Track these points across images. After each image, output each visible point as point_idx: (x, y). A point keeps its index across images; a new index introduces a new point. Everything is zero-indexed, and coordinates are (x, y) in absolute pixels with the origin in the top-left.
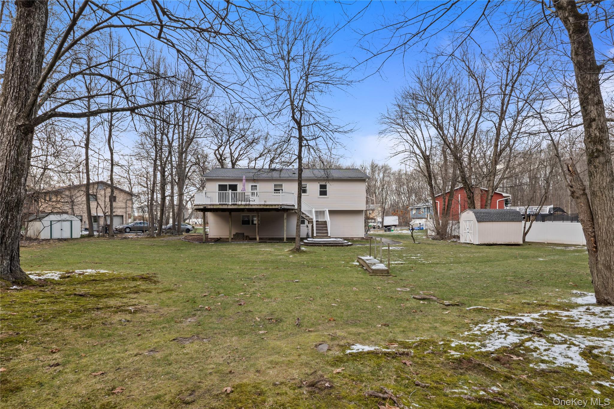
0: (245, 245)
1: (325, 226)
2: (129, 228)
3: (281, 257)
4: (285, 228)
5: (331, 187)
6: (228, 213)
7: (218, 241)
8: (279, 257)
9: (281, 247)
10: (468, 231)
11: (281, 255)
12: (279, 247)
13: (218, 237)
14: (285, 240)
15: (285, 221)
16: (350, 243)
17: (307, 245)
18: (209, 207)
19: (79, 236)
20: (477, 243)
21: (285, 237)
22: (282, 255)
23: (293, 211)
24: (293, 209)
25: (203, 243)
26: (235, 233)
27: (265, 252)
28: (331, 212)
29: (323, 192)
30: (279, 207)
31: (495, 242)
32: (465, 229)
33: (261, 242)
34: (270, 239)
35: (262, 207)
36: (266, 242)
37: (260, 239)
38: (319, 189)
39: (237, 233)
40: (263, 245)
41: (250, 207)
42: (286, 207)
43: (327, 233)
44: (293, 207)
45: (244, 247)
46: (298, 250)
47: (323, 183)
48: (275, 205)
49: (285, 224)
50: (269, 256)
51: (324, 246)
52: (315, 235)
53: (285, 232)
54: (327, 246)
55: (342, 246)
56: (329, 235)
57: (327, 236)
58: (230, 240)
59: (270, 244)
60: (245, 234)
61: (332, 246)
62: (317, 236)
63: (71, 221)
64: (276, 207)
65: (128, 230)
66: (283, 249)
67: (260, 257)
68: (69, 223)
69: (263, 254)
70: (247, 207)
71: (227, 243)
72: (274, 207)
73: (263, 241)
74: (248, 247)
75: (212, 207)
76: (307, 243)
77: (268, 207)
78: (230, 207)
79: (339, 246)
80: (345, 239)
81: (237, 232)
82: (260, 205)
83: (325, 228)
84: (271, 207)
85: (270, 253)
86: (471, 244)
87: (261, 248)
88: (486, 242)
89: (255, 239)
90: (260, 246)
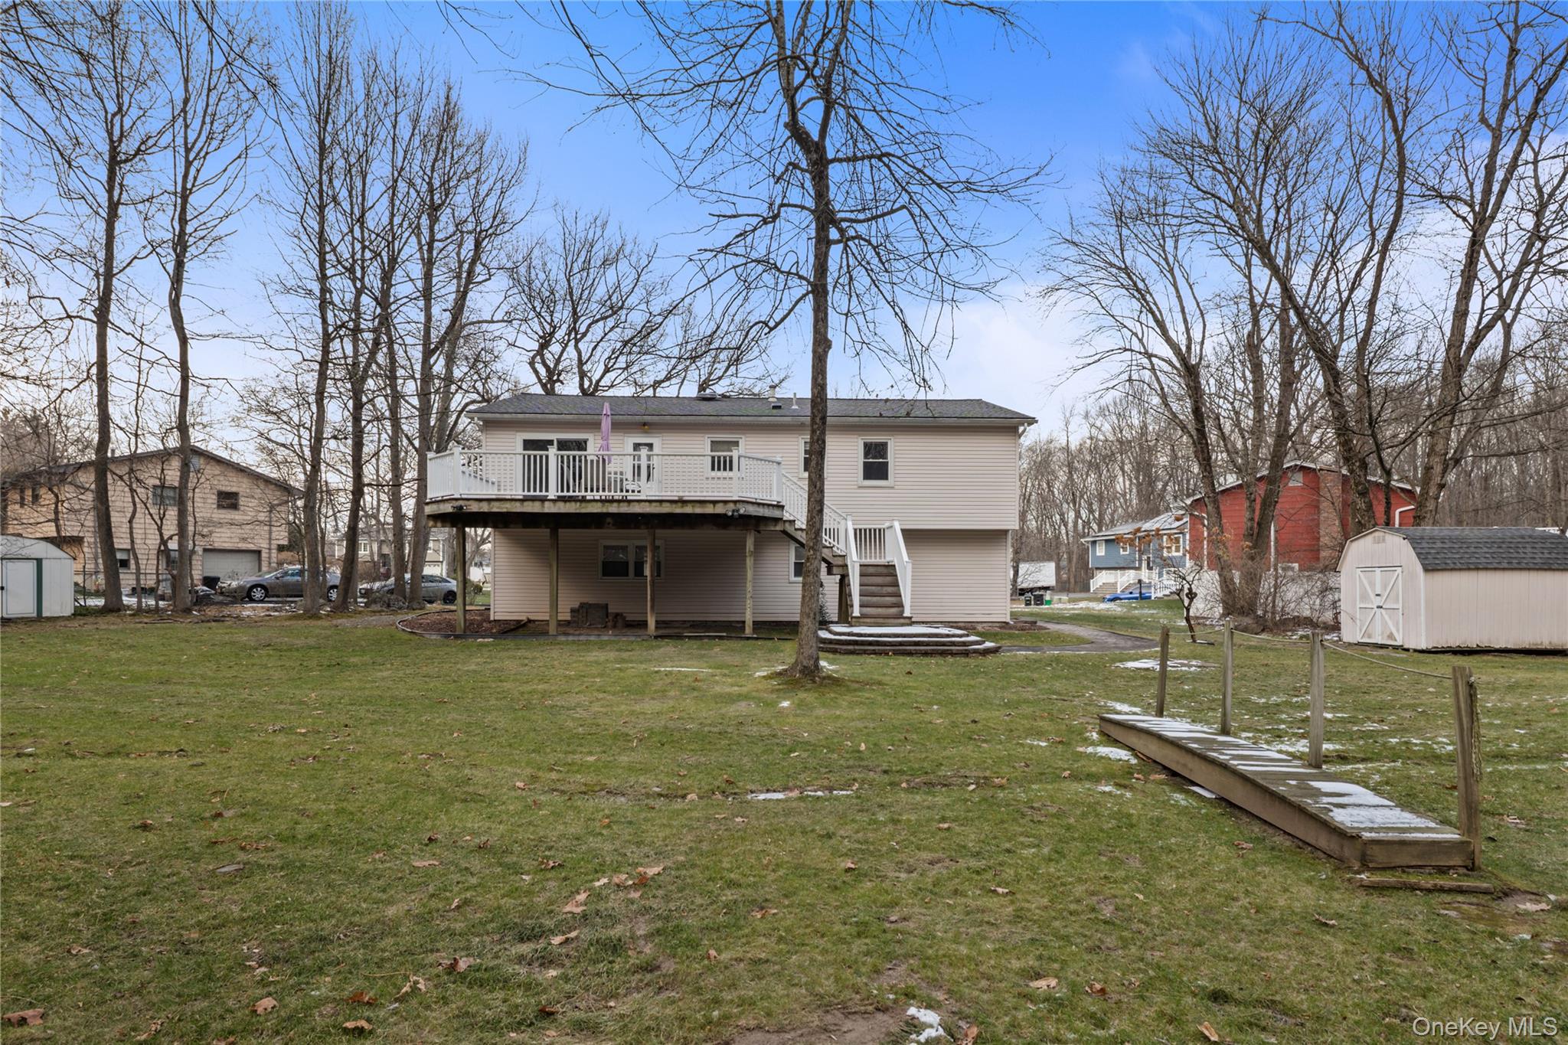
0: (602, 646)
1: (889, 579)
2: (263, 587)
3: (742, 708)
4: (749, 587)
5: (901, 451)
6: (545, 532)
7: (516, 630)
8: (732, 710)
9: (736, 659)
10: (1379, 601)
11: (740, 697)
12: (728, 659)
13: (523, 617)
14: (748, 631)
15: (749, 562)
16: (989, 644)
17: (835, 651)
18: (475, 508)
19: (68, 611)
20: (1423, 645)
21: (749, 619)
22: (746, 697)
23: (779, 528)
24: (777, 520)
25: (457, 637)
26: (576, 605)
27: (675, 680)
28: (913, 537)
29: (876, 468)
30: (728, 510)
31: (1484, 644)
32: (1364, 597)
33: (662, 637)
34: (695, 625)
35: (666, 509)
36: (680, 637)
37: (659, 624)
38: (861, 459)
39: (582, 605)
40: (668, 648)
41: (624, 509)
42: (752, 510)
43: (901, 605)
44: (776, 513)
45: (596, 655)
46: (806, 675)
47: (876, 438)
48: (714, 503)
49: (750, 574)
50: (689, 704)
51: (896, 653)
52: (856, 612)
53: (749, 603)
54: (910, 654)
55: (966, 654)
56: (907, 614)
57: (900, 616)
58: (552, 629)
59: (695, 644)
60: (612, 610)
61: (926, 654)
62: (863, 616)
63: (39, 561)
64: (720, 509)
65: (258, 594)
66: (745, 666)
67: (649, 706)
68: (31, 566)
69: (662, 694)
70: (613, 509)
71: (542, 640)
72: (709, 510)
73: (671, 631)
74: (612, 655)
75: (485, 508)
76: (831, 641)
77: (688, 510)
78: (549, 508)
79: (953, 654)
80: (970, 627)
81: (585, 600)
82: (661, 502)
83: (890, 589)
84: (698, 510)
85: (693, 687)
86: (1395, 648)
87: (661, 661)
88: (1454, 642)
89: (643, 624)
90: (657, 653)
